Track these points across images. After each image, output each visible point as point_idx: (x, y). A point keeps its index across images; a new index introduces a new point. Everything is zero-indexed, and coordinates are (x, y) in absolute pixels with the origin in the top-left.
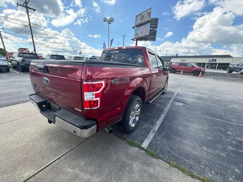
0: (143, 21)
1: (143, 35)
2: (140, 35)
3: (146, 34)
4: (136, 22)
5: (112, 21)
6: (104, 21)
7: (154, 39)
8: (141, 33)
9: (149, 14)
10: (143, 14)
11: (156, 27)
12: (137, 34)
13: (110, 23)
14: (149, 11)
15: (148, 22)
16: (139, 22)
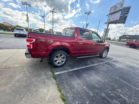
0: (116, 11)
1: (114, 20)
2: (112, 20)
3: (116, 19)
4: (110, 11)
5: (90, 13)
6: (85, 13)
7: (124, 23)
8: (113, 19)
9: (122, 5)
10: (116, 6)
11: (127, 14)
12: (110, 20)
13: (89, 15)
14: (122, 3)
15: (119, 11)
16: (112, 11)
